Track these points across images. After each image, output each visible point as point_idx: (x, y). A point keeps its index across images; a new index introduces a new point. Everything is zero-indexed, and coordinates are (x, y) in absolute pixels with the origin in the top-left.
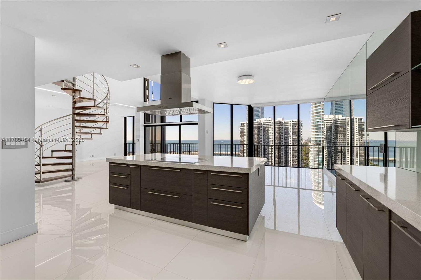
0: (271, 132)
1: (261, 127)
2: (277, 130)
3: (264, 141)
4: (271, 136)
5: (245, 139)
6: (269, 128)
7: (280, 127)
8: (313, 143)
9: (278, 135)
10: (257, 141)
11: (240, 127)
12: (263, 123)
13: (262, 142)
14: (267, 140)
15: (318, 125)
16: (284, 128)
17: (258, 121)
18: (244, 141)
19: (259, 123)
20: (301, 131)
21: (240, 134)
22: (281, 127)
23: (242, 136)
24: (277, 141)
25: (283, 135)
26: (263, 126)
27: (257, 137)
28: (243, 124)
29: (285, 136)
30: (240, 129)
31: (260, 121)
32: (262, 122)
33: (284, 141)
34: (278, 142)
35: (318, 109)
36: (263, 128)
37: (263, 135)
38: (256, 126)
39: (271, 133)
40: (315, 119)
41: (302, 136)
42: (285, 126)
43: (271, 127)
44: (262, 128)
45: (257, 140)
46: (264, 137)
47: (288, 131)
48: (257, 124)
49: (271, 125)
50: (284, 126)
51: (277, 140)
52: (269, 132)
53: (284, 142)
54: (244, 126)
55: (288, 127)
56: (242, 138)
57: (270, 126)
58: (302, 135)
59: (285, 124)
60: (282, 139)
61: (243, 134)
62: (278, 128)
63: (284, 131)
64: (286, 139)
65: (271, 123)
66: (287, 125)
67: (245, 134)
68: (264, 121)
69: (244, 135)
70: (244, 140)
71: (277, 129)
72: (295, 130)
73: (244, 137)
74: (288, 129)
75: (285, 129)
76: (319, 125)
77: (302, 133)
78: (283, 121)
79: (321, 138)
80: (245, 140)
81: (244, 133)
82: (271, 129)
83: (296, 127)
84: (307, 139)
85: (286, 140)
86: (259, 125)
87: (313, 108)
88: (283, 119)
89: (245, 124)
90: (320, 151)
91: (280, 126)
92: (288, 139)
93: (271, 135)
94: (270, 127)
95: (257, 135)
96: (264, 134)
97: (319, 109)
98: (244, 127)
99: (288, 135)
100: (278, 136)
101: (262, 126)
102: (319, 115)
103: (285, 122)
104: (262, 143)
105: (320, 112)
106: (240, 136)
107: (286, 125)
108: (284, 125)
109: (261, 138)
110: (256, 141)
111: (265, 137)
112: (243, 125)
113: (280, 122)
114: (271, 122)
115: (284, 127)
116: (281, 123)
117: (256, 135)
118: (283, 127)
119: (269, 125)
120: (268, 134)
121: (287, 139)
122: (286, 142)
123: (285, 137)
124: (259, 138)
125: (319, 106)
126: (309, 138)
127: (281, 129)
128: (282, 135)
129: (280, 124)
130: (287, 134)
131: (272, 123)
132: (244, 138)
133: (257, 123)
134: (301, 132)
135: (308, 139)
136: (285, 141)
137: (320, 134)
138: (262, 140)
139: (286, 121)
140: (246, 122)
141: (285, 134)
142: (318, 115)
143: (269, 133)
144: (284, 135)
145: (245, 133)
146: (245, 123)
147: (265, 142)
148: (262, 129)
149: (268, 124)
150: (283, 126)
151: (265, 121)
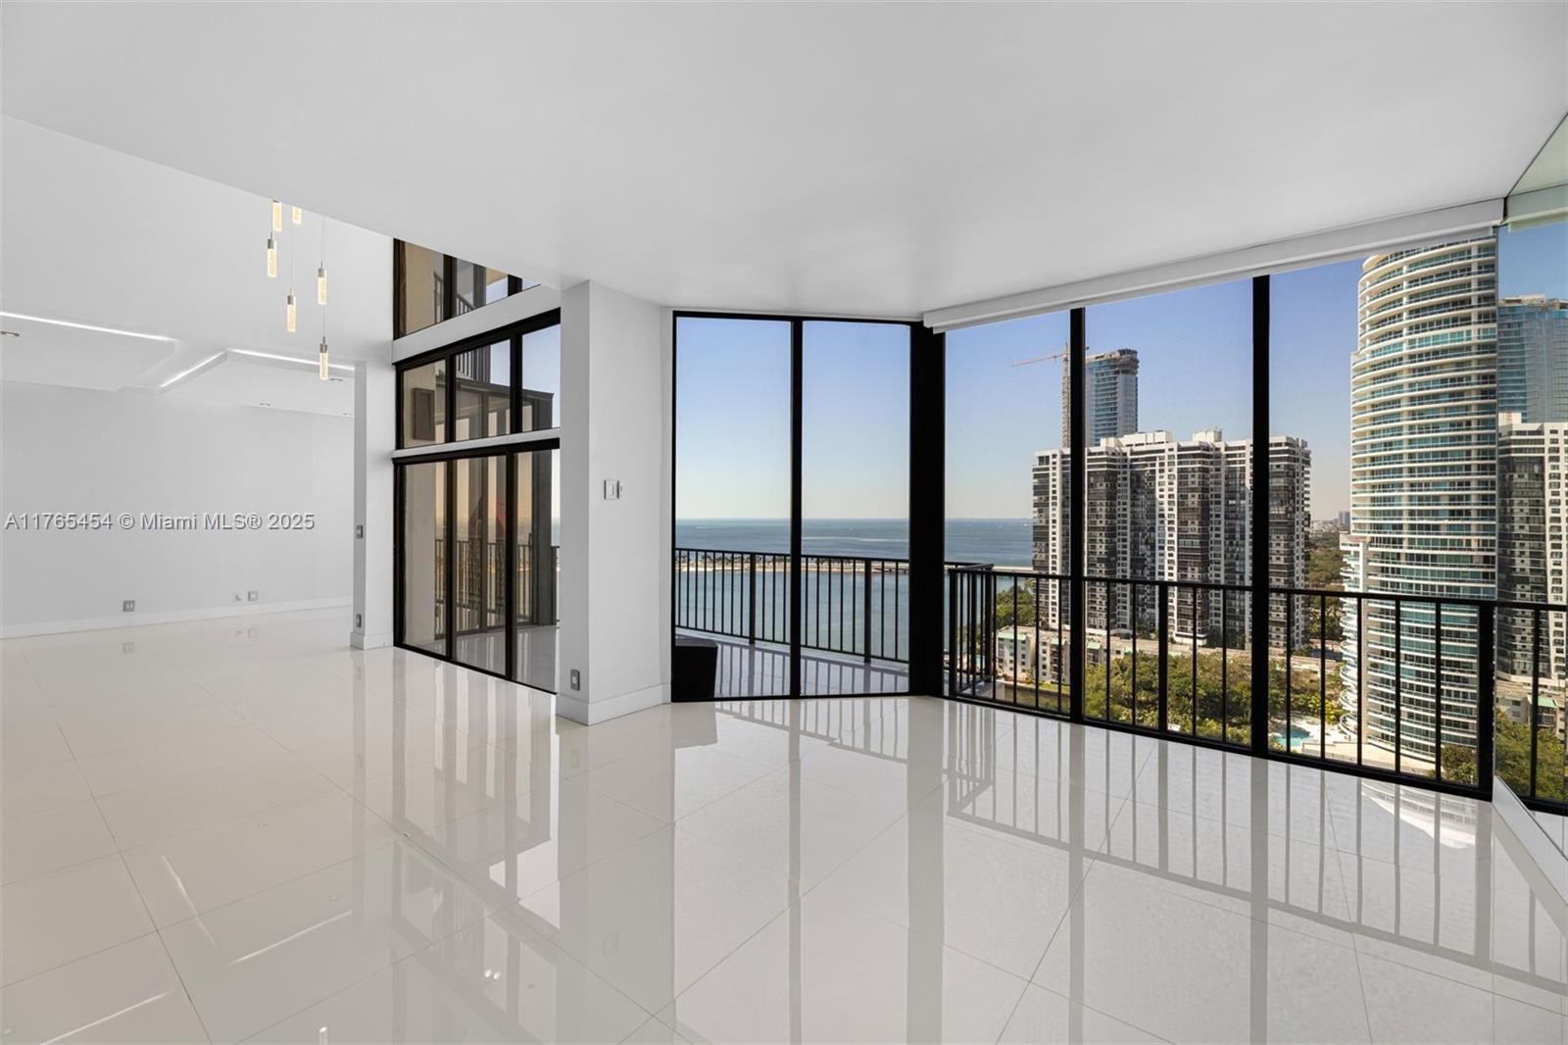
0: (1166, 487)
1: (1121, 470)
2: (1193, 483)
3: (1133, 523)
4: (1166, 506)
5: (1054, 515)
6: (1158, 474)
7: (1205, 471)
8: (1365, 538)
9: (1196, 500)
10: (1103, 525)
11: (1034, 470)
12: (1132, 453)
13: (1125, 528)
14: (1148, 521)
15: (1389, 457)
16: (1223, 473)
17: (1107, 448)
18: (1051, 524)
19: (1113, 454)
20: (1306, 482)
21: (1036, 498)
22: (1211, 467)
23: (1041, 506)
24: (1193, 526)
25: (1219, 503)
26: (1131, 466)
27: (1104, 508)
28: (1048, 457)
29: (1227, 504)
30: (1036, 476)
31: (1120, 445)
32: (1127, 450)
33: (1222, 526)
34: (1197, 527)
35: (1389, 389)
36: (1132, 474)
37: (1129, 501)
38: (1102, 466)
39: (1166, 493)
40: (1373, 432)
41: (1308, 506)
42: (1229, 463)
43: (1166, 467)
44: (1125, 473)
45: (1104, 520)
46: (1139, 509)
47: (1244, 484)
48: (1105, 456)
49: (1166, 461)
50: (1223, 463)
51: (1193, 523)
52: (1158, 488)
53: (1226, 531)
54: (1051, 466)
55: (1243, 469)
56: (1040, 511)
57: (1162, 464)
58: (1306, 502)
59: (1228, 456)
60: (1213, 519)
61: (1048, 498)
62: (1197, 474)
63: (1223, 486)
64: (1231, 519)
65: (1167, 453)
66: (1239, 459)
67: (1054, 498)
68: (1136, 445)
69: (1051, 501)
70: (1051, 519)
71: (1193, 476)
72: (1275, 480)
73: (1051, 507)
74: (1244, 478)
75: (1227, 478)
76: (1395, 456)
77: (1308, 492)
78: (1217, 445)
79: (1400, 512)
80: (1054, 521)
81: (1051, 495)
82: (1166, 477)
83: (1278, 466)
84: (1332, 519)
85: (1234, 521)
86: (1114, 460)
87: (1361, 384)
88: (1219, 437)
89: (1055, 460)
90: (1399, 569)
91: (1204, 463)
92: (1244, 518)
93: (1166, 500)
94: (1162, 471)
95: (1104, 502)
96: (1134, 499)
97: (1394, 387)
98: (1051, 472)
99: (1242, 502)
100: (1196, 506)
101: (1125, 467)
102: (1393, 415)
103: (1227, 449)
104: (1128, 531)
105: (1396, 402)
106: (1036, 505)
107: (1235, 462)
108: (1223, 461)
109: (1121, 512)
110: (1099, 525)
111: (1141, 510)
112: (1048, 463)
113: (1207, 449)
114: (1167, 451)
115: (1223, 468)
116: (1211, 453)
117: (1098, 502)
118: (1218, 470)
119: (1157, 462)
120: (1154, 499)
121: (1236, 519)
122: (1234, 531)
123: (1230, 509)
124: (1115, 512)
125: (1393, 375)
126: (1341, 514)
127: (1209, 476)
128: (1214, 499)
129: (1204, 456)
130: (1238, 495)
131: (1171, 453)
132: (1051, 512)
133: (1107, 453)
134: (1306, 489)
135: (1337, 517)
136: (1230, 525)
137: (1400, 497)
138: (1125, 522)
139: (1231, 444)
140: (1058, 452)
141: (1227, 499)
142: (1383, 416)
143: (1158, 493)
144: (1222, 499)
145: (1054, 492)
146: (1054, 456)
147: (1140, 530)
148: (1125, 479)
149: (1154, 459)
150: (1220, 463)
151: (1143, 444)
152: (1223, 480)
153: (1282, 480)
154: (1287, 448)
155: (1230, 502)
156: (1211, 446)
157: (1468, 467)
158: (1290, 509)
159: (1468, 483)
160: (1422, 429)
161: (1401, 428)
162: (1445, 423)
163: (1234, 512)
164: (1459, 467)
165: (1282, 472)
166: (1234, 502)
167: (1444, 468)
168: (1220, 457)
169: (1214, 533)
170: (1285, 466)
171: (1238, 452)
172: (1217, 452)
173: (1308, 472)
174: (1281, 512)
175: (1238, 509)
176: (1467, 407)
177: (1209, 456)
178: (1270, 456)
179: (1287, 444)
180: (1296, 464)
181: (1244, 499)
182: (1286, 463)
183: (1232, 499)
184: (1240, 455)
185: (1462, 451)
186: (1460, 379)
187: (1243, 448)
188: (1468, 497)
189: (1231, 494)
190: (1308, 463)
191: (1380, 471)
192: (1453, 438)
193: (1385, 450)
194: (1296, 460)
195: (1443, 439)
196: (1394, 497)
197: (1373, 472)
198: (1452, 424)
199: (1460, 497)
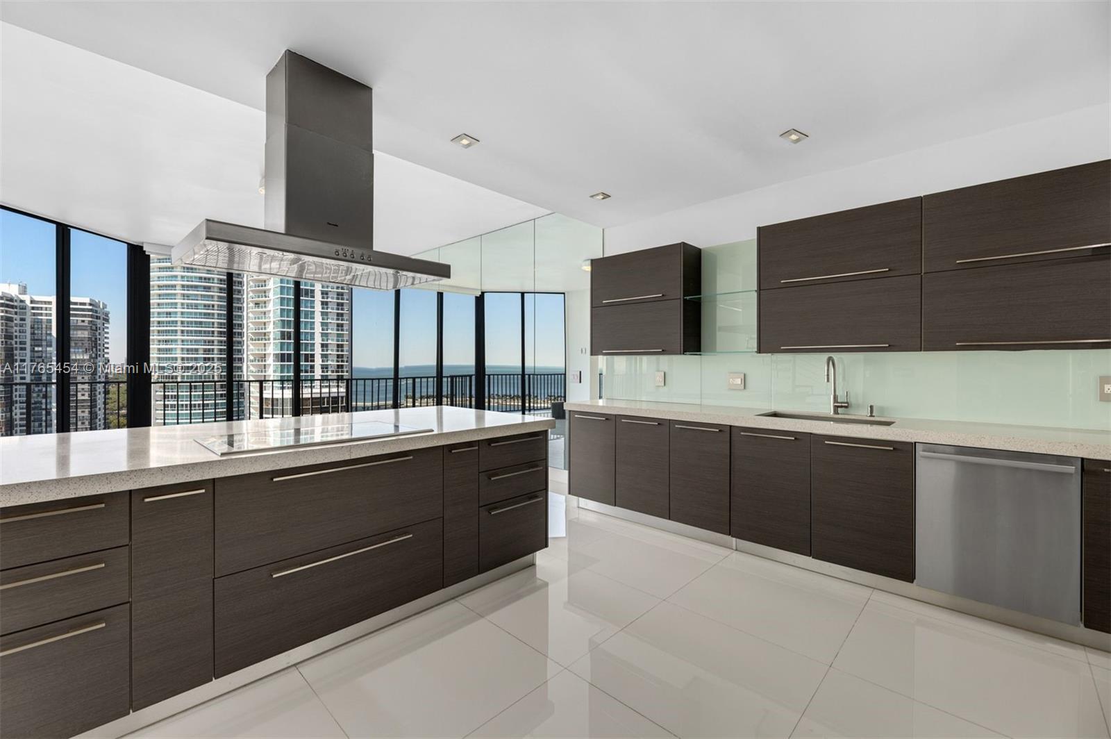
16: (28, 322)
20: (106, 335)
22: (15, 316)
25: (24, 349)
29: (33, 351)
35: (169, 277)
41: (108, 353)
42: (35, 314)
47: (50, 334)
55: (50, 321)
58: (106, 351)
59: (33, 308)
63: (28, 335)
66: (44, 312)
72: (79, 332)
74: (49, 328)
75: (32, 328)
76: (173, 322)
77: (108, 343)
78: (22, 297)
79: (176, 359)
83: (83, 321)
88: (24, 290)
91: (7, 312)
97: (172, 277)
99: (48, 349)
102: (171, 294)
103: (32, 302)
105: (174, 287)
107: (41, 314)
108: (29, 312)
113: (11, 300)
115: (29, 318)
116: (15, 304)
118: (23, 320)
123: (36, 355)
127: (13, 324)
128: (18, 346)
129: (7, 306)
130: (44, 343)
134: (106, 340)
137: (176, 348)
139: (36, 298)
141: (33, 346)
142: (167, 295)
144: (28, 346)
150: (25, 314)
152: (29, 330)
153: (86, 332)
154: (91, 307)
155: (36, 349)
156: (15, 298)
157: (213, 332)
158: (94, 355)
159: (213, 342)
160: (189, 306)
161: (176, 304)
162: (201, 304)
163: (41, 357)
164: (209, 332)
165: (86, 326)
166: (40, 349)
167: (200, 332)
168: (25, 309)
169: (18, 376)
170: (89, 321)
171: (44, 306)
172: (22, 304)
173: (108, 328)
174: (85, 358)
175: (44, 355)
176: (212, 296)
177: (12, 307)
178: (71, 312)
179: (90, 304)
180: (98, 321)
181: (51, 346)
182: (90, 319)
183: (38, 346)
184: (46, 309)
185: (209, 322)
186: (209, 279)
187: (50, 303)
188: (213, 350)
189: (36, 341)
190: (107, 321)
191: (163, 331)
192: (205, 314)
193: (167, 317)
194: (98, 318)
195: (200, 314)
196: (172, 349)
197: (159, 331)
198: (205, 306)
199: (209, 350)
